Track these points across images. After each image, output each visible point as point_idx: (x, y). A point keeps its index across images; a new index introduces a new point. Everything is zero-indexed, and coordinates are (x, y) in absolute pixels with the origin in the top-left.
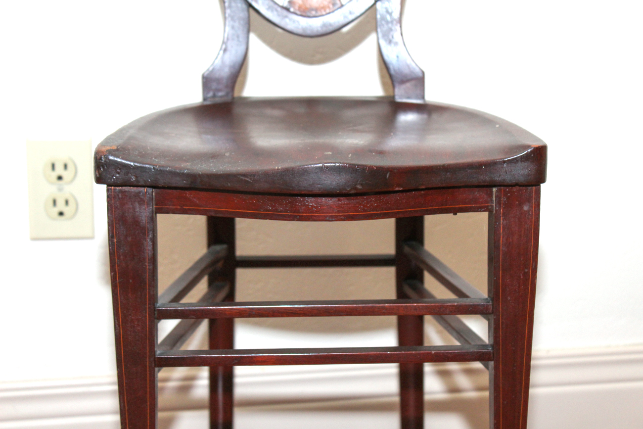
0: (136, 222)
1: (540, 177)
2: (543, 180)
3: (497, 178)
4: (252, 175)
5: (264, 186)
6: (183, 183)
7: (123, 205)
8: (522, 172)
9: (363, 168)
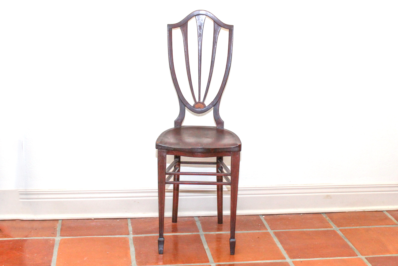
0: (163, 156)
1: (240, 150)
2: (241, 151)
3: (232, 150)
4: (185, 149)
5: (187, 151)
6: (173, 149)
7: (161, 153)
8: (237, 149)
9: (206, 148)
